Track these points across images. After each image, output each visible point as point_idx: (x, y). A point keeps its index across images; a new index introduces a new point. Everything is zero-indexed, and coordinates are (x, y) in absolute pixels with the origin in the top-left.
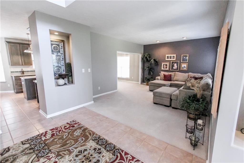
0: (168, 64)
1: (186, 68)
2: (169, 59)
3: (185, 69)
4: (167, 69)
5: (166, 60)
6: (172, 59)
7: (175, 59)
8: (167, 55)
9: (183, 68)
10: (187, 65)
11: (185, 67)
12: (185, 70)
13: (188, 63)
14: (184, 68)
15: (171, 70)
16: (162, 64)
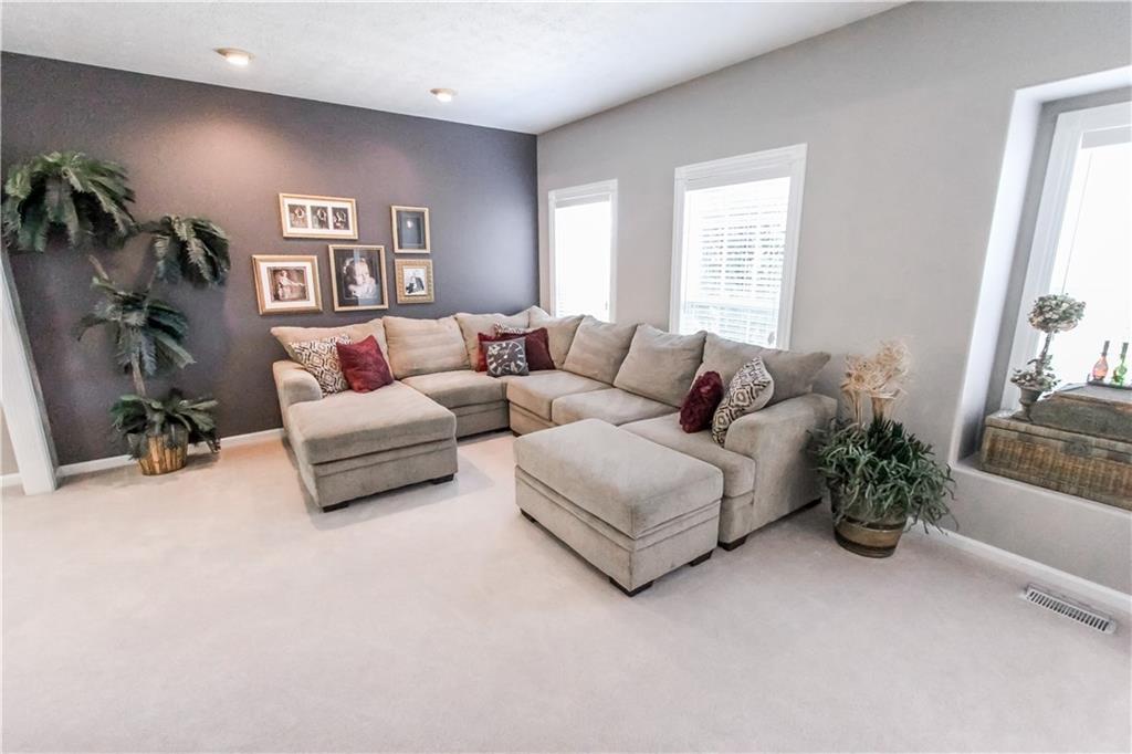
0: (308, 265)
1: (429, 286)
2: (313, 230)
3: (423, 293)
4: (311, 303)
5: (287, 239)
6: (331, 232)
7: (351, 233)
8: (286, 201)
9: (410, 289)
10: (428, 272)
11: (419, 280)
12: (420, 299)
13: (431, 261)
14: (415, 287)
15: (337, 308)
16: (264, 268)
